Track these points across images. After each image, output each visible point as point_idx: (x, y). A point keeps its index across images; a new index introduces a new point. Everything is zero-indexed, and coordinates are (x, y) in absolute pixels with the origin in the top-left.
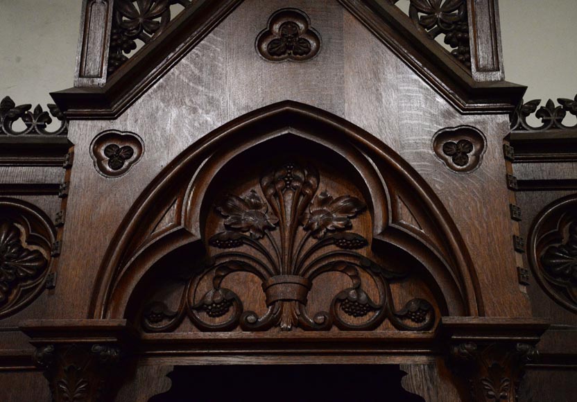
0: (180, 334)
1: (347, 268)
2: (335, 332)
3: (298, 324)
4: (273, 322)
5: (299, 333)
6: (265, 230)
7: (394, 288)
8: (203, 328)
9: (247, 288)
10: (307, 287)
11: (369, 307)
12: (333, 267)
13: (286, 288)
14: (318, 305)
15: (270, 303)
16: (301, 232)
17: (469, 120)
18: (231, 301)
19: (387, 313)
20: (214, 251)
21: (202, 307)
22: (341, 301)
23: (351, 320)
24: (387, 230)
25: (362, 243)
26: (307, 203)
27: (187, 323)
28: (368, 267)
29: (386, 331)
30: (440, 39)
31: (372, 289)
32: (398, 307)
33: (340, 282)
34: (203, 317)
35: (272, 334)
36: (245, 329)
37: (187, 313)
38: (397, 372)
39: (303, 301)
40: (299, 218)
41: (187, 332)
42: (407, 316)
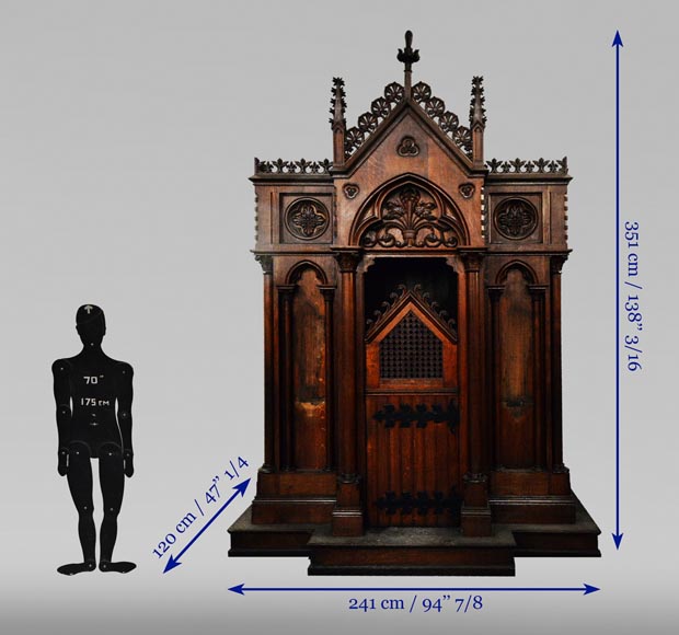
0: (375, 248)
1: (429, 227)
2: (425, 248)
3: (414, 245)
4: (406, 244)
5: (414, 248)
6: (402, 214)
7: (445, 234)
8: (383, 246)
9: (397, 233)
10: (416, 233)
11: (437, 240)
12: (425, 227)
13: (410, 234)
14: (419, 240)
15: (404, 238)
16: (414, 215)
17: (471, 181)
18: (392, 238)
19: (442, 241)
20: (385, 221)
21: (382, 240)
22: (428, 238)
23: (430, 244)
24: (442, 217)
25: (435, 218)
26: (416, 205)
27: (377, 245)
28: (438, 228)
29: (442, 247)
30: (463, 148)
31: (437, 233)
32: (446, 238)
33: (427, 231)
34: (384, 243)
35: (405, 248)
36: (397, 246)
37: (378, 241)
38: (445, 259)
39: (415, 238)
40: (413, 211)
41: (378, 247)
42: (449, 242)
